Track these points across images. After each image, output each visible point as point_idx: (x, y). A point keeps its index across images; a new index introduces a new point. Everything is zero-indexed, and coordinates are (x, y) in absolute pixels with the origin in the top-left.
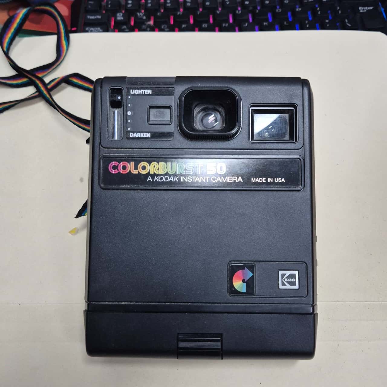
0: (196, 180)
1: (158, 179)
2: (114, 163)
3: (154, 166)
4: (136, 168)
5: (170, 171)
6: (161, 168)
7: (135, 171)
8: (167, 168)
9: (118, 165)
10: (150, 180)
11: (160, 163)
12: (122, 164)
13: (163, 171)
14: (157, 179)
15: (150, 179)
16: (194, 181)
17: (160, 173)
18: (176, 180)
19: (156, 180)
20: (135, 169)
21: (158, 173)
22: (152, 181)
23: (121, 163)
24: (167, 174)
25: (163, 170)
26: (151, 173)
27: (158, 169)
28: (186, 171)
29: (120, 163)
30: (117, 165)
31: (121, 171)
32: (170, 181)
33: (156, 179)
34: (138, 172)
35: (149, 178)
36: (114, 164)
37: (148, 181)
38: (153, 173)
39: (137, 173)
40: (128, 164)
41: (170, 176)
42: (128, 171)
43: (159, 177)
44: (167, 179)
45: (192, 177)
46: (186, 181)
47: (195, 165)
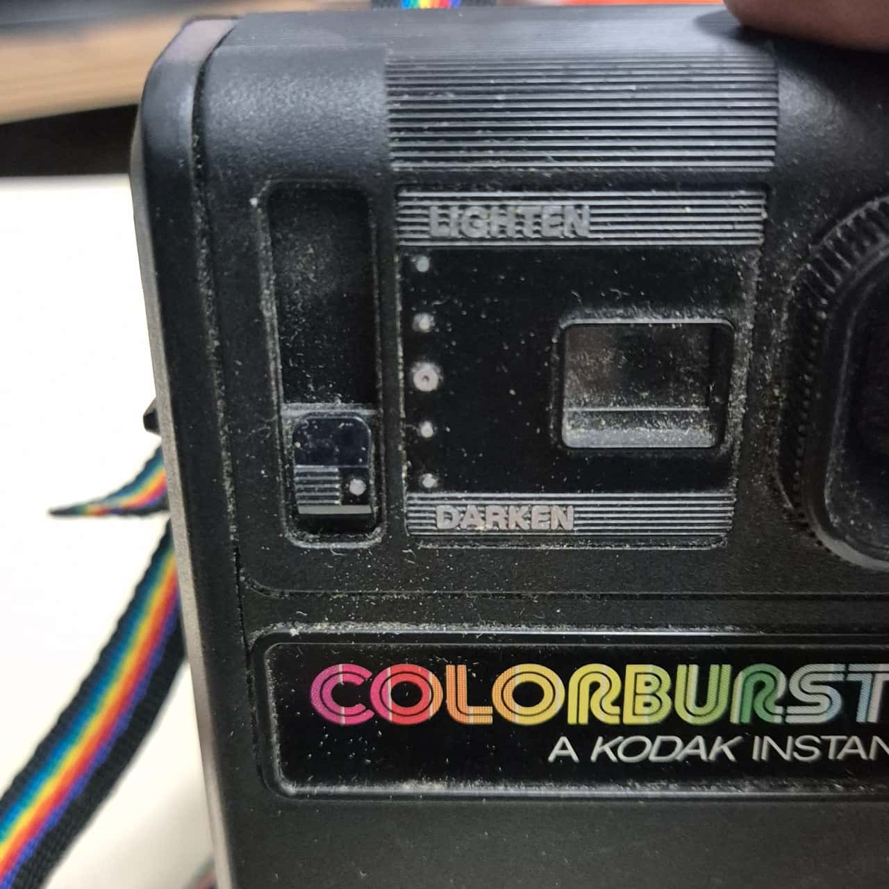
0: (846, 750)
1: (614, 749)
2: (342, 673)
3: (594, 687)
5: (691, 705)
6: (635, 694)
7: (472, 710)
8: (672, 693)
9: (368, 681)
10: (569, 758)
11: (631, 670)
12: (389, 678)
13: (647, 710)
14: (607, 748)
15: (563, 748)
16: (831, 756)
17: (629, 719)
18: (722, 755)
19: (603, 755)
20: (472, 702)
21: (615, 720)
22: (575, 758)
23: (389, 671)
24: (673, 724)
25: (647, 705)
26: (572, 720)
27: (619, 702)
28: (791, 710)
29: (376, 671)
30: (359, 681)
31: (391, 712)
32: (689, 758)
33: (600, 747)
34: (496, 715)
35: (559, 745)
36: (341, 679)
37: (551, 758)
38: (584, 720)
39: (489, 720)
40: (432, 677)
41: (688, 733)
42: (432, 711)
43: (620, 738)
44: (667, 748)
45: (823, 737)
46: (786, 757)
47: (852, 678)
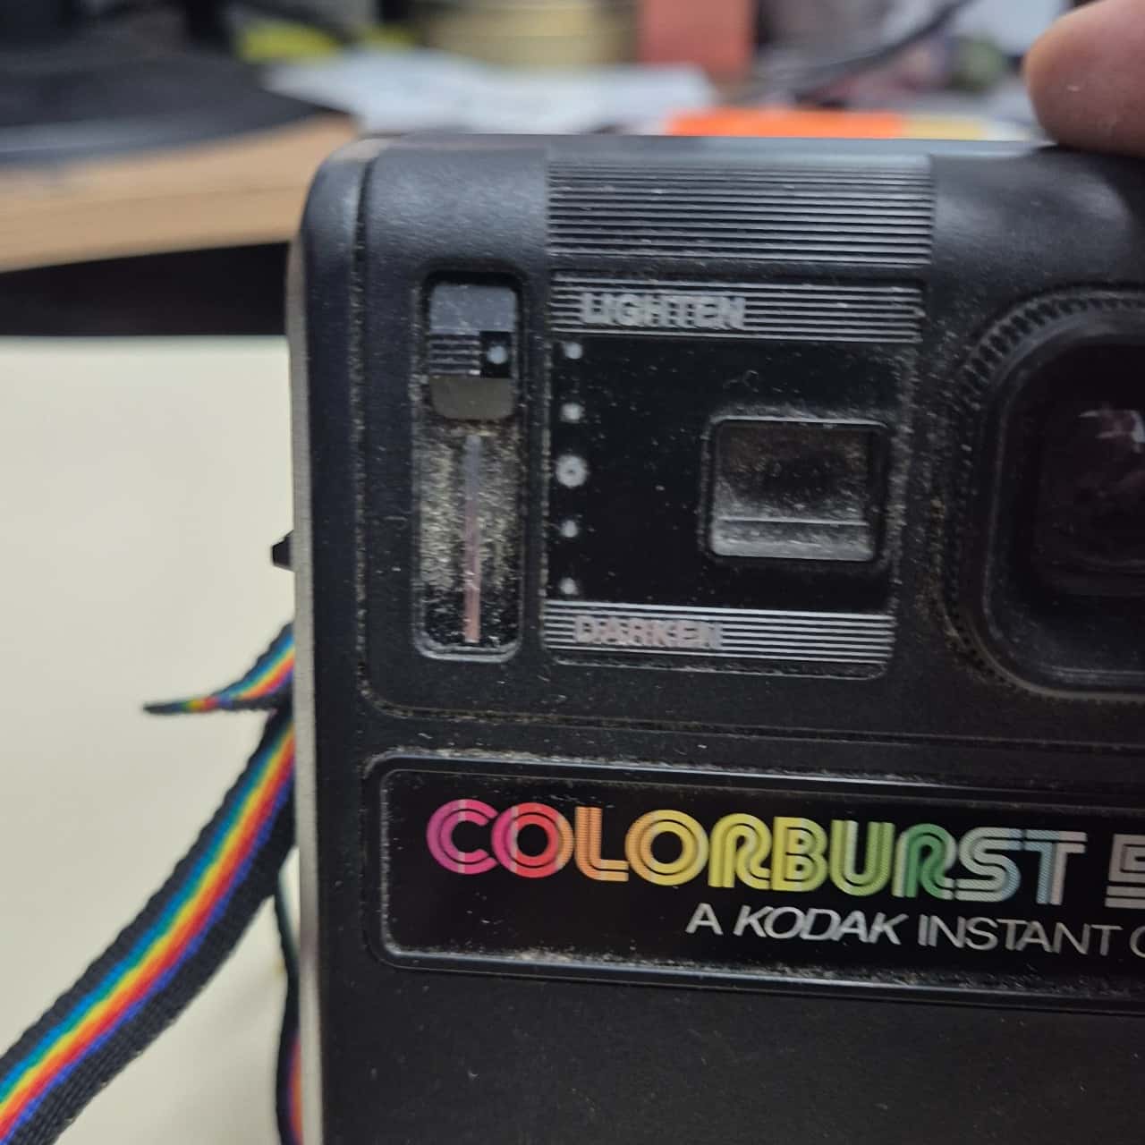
0: (1027, 939)
1: (762, 921)
2: (464, 810)
3: (741, 841)
4: (613, 847)
5: (851, 875)
6: (786, 855)
7: (606, 864)
8: (826, 855)
9: (492, 822)
10: (710, 928)
11: (781, 822)
12: (515, 819)
13: (799, 875)
14: (754, 921)
15: (704, 917)
16: (1010, 945)
18: (883, 936)
19: (749, 928)
20: (605, 854)
21: (762, 885)
22: (718, 930)
23: (515, 811)
24: (828, 895)
25: (800, 868)
26: (714, 882)
27: (767, 863)
28: (963, 883)
29: (502, 807)
30: (482, 822)
31: (514, 861)
32: (846, 936)
33: (745, 919)
34: (631, 871)
35: (699, 913)
36: (463, 817)
37: (691, 929)
38: (728, 883)
39: (623, 877)
40: (562, 821)
41: (845, 904)
42: (561, 862)
43: (769, 908)
44: (821, 924)
45: (1000, 921)
46: (958, 943)
47: (1030, 847)
